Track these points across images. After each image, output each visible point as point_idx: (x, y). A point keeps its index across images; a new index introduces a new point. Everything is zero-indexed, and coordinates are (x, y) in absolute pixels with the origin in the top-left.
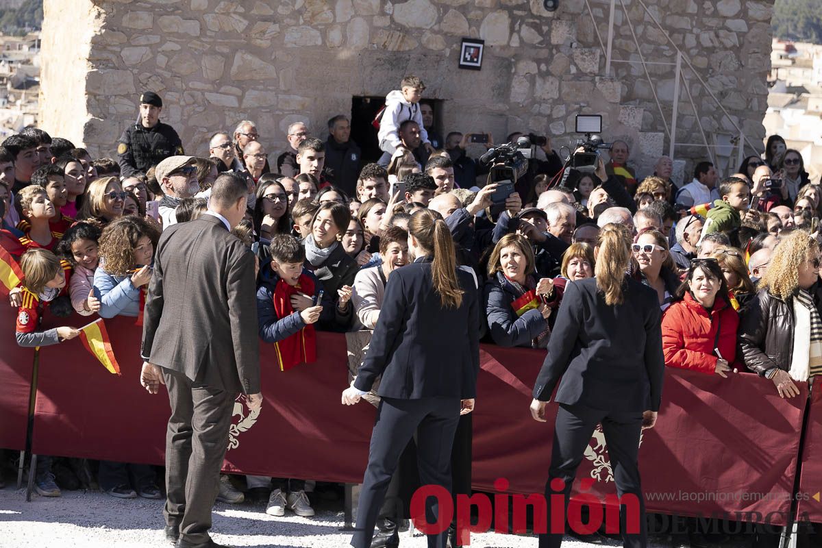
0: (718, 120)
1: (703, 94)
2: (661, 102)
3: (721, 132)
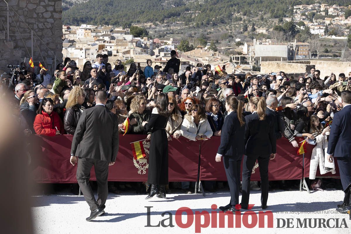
0: (47, 52)
1: (41, 44)
2: (27, 48)
3: (48, 56)
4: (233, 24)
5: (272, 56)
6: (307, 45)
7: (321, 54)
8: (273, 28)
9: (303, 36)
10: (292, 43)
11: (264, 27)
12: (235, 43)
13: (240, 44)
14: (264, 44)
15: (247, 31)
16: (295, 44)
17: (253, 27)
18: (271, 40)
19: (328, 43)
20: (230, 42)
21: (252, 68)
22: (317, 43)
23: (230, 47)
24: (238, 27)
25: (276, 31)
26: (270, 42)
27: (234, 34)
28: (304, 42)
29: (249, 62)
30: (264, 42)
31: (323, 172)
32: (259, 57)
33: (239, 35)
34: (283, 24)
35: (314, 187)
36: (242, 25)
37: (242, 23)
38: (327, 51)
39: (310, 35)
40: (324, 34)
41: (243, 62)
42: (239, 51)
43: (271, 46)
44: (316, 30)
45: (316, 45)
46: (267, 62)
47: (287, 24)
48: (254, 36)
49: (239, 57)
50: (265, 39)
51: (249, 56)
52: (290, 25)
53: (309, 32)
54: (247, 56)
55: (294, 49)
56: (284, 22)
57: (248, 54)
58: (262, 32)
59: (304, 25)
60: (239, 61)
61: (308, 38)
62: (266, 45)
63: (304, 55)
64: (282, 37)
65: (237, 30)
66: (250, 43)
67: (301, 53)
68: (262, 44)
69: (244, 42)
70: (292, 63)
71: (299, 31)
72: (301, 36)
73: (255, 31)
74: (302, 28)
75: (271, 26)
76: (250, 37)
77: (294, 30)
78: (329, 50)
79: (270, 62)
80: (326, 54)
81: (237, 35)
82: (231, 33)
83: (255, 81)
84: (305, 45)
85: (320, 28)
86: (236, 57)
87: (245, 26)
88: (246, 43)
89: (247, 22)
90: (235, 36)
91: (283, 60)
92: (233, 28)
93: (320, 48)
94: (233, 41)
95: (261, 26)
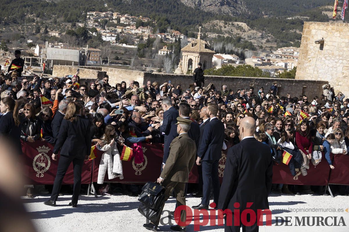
4: (25, 24)
5: (63, 59)
6: (99, 51)
7: (112, 61)
8: (65, 32)
9: (95, 42)
10: (83, 48)
11: (57, 30)
12: (26, 44)
13: (32, 45)
14: (56, 47)
15: (40, 34)
16: (86, 49)
17: (46, 29)
18: (64, 44)
19: (118, 50)
20: (21, 43)
21: (43, 70)
22: (108, 50)
23: (21, 47)
24: (31, 29)
25: (68, 35)
26: (62, 46)
27: (26, 35)
28: (95, 48)
29: (40, 64)
30: (56, 45)
31: (111, 177)
32: (51, 60)
33: (32, 37)
34: (76, 28)
35: (102, 192)
36: (34, 27)
37: (35, 25)
38: (117, 59)
39: (102, 41)
40: (115, 42)
41: (34, 64)
42: (30, 52)
43: (63, 50)
44: (108, 38)
45: (107, 52)
46: (59, 66)
47: (80, 29)
48: (45, 39)
49: (30, 59)
50: (57, 42)
51: (40, 58)
52: (82, 30)
53: (101, 39)
54: (39, 58)
55: (86, 54)
56: (76, 27)
57: (40, 56)
58: (54, 35)
59: (96, 31)
60: (31, 63)
61: (99, 44)
62: (58, 48)
63: (95, 61)
64: (74, 42)
65: (30, 31)
66: (42, 46)
67: (92, 59)
68: (54, 47)
69: (36, 44)
70: (84, 69)
71: (91, 37)
72: (93, 42)
73: (48, 33)
74: (94, 34)
75: (63, 30)
76: (42, 40)
77: (86, 36)
78: (119, 57)
79: (63, 66)
80: (116, 61)
81: (29, 36)
82: (23, 34)
83: (47, 85)
84: (97, 51)
85: (111, 36)
86: (27, 58)
87: (37, 28)
88: (37, 45)
89: (39, 24)
90: (27, 37)
91: (74, 65)
92: (25, 29)
93: (110, 55)
94: (24, 42)
95: (54, 29)
